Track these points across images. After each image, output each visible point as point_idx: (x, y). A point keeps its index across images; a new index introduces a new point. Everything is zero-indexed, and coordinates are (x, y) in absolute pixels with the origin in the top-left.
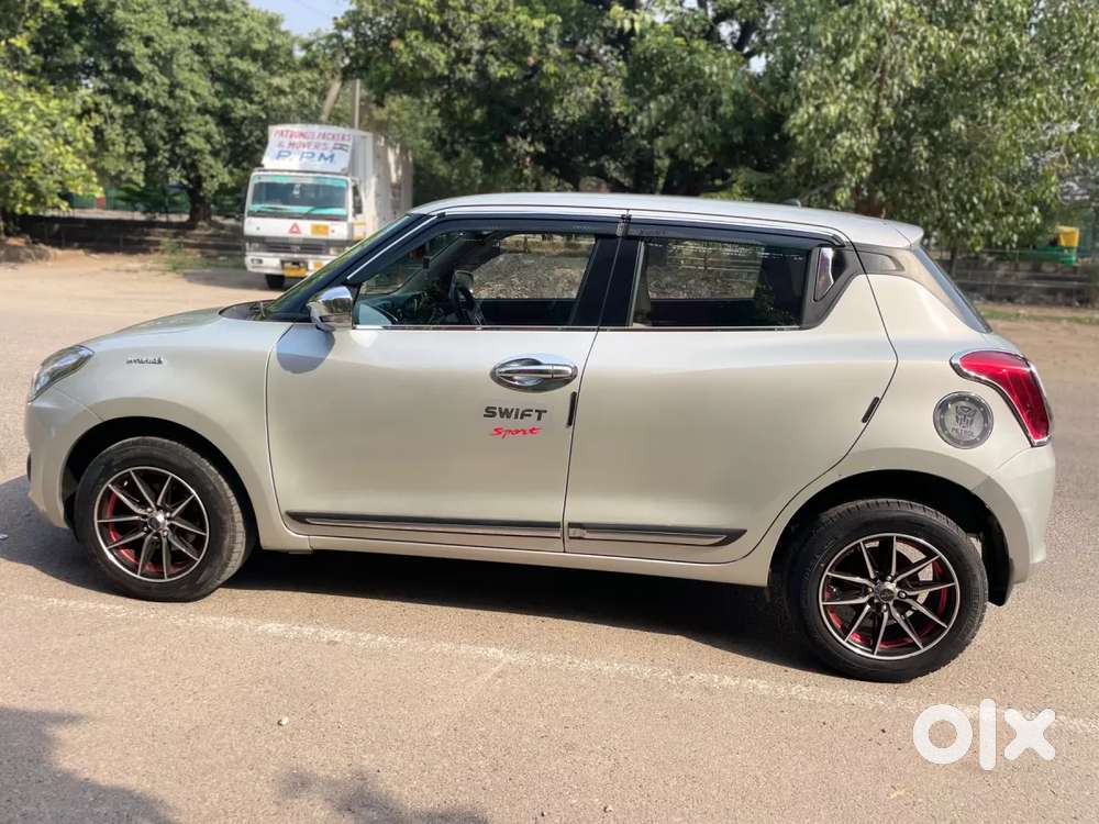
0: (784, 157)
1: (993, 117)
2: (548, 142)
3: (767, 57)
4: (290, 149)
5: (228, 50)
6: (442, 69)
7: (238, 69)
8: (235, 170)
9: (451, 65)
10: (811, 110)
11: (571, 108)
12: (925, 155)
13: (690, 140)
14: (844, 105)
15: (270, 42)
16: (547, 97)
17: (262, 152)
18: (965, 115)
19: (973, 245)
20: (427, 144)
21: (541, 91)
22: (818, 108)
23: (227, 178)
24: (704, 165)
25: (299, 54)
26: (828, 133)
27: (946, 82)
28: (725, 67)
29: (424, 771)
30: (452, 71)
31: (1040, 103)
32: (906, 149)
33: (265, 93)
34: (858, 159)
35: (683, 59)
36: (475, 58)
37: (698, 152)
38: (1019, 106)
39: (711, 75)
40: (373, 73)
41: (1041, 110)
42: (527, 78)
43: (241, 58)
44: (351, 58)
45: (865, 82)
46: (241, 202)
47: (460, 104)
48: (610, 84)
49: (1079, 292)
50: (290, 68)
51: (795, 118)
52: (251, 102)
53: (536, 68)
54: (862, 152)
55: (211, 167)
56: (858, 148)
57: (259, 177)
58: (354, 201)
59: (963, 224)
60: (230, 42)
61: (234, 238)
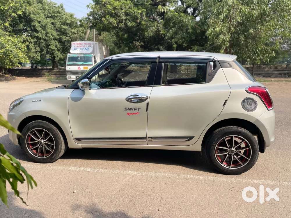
0: (206, 42)
1: (261, 29)
2: (144, 42)
3: (200, 16)
4: (77, 48)
5: (60, 23)
6: (115, 25)
7: (63, 28)
8: (64, 54)
9: (118, 23)
10: (212, 29)
11: (150, 33)
12: (243, 39)
13: (181, 39)
14: (221, 27)
15: (71, 21)
16: (143, 30)
17: (70, 49)
18: (253, 28)
19: (257, 62)
20: (113, 45)
21: (142, 29)
22: (214, 29)
23: (61, 56)
24: (186, 46)
25: (79, 23)
26: (217, 35)
27: (247, 20)
28: (189, 20)
29: (111, 202)
30: (118, 25)
31: (272, 24)
32: (238, 38)
33: (70, 34)
34: (225, 42)
35: (178, 18)
36: (124, 21)
37: (183, 43)
38: (267, 25)
39: (185, 22)
40: (98, 27)
41: (273, 26)
42: (138, 26)
43: (64, 25)
44: (92, 23)
45: (226, 22)
46: (65, 62)
47: (120, 34)
48: (159, 26)
49: (288, 73)
50: (77, 27)
51: (208, 32)
52: (67, 36)
53: (140, 23)
54: (226, 39)
55: (57, 54)
56: (225, 38)
57: (69, 55)
58: (94, 60)
59: (254, 57)
60: (61, 21)
61: (64, 72)
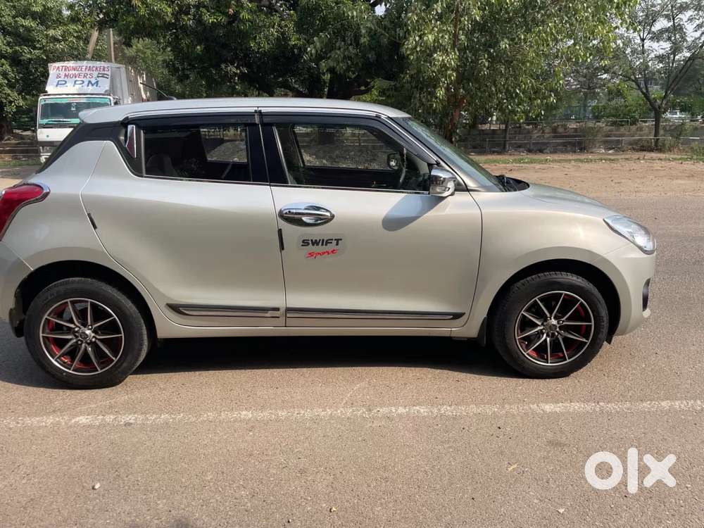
0: (402, 69)
1: (524, 39)
2: (248, 66)
3: (386, 5)
4: (66, 79)
5: (14, 12)
6: (169, 18)
7: (22, 26)
8: (27, 97)
9: (175, 15)
10: (417, 38)
11: (262, 43)
12: (487, 64)
13: (342, 61)
14: (436, 34)
15: (44, 6)
16: (245, 36)
17: (45, 83)
18: (508, 38)
19: (519, 120)
20: (166, 72)
21: (240, 31)
22: (420, 37)
23: (21, 103)
24: (353, 77)
25: (66, 13)
26: (428, 52)
27: (495, 18)
28: (361, 12)
30: (177, 19)
31: (551, 29)
32: (475, 61)
33: (44, 41)
34: (447, 69)
35: (332, 8)
36: (193, 10)
37: (348, 69)
38: (539, 31)
39: (353, 17)
40: (121, 23)
41: (552, 34)
42: (230, 23)
43: (24, 19)
44: (104, 14)
45: (447, 19)
46: (34, 119)
47: (185, 42)
48: (286, 26)
49: (580, 143)
50: (60, 23)
51: (408, 44)
52: (35, 48)
53: (236, 14)
54: (450, 64)
55: (9, 95)
56: (448, 61)
57: (45, 100)
59: (512, 107)
60: (14, 7)
61: (31, 144)
